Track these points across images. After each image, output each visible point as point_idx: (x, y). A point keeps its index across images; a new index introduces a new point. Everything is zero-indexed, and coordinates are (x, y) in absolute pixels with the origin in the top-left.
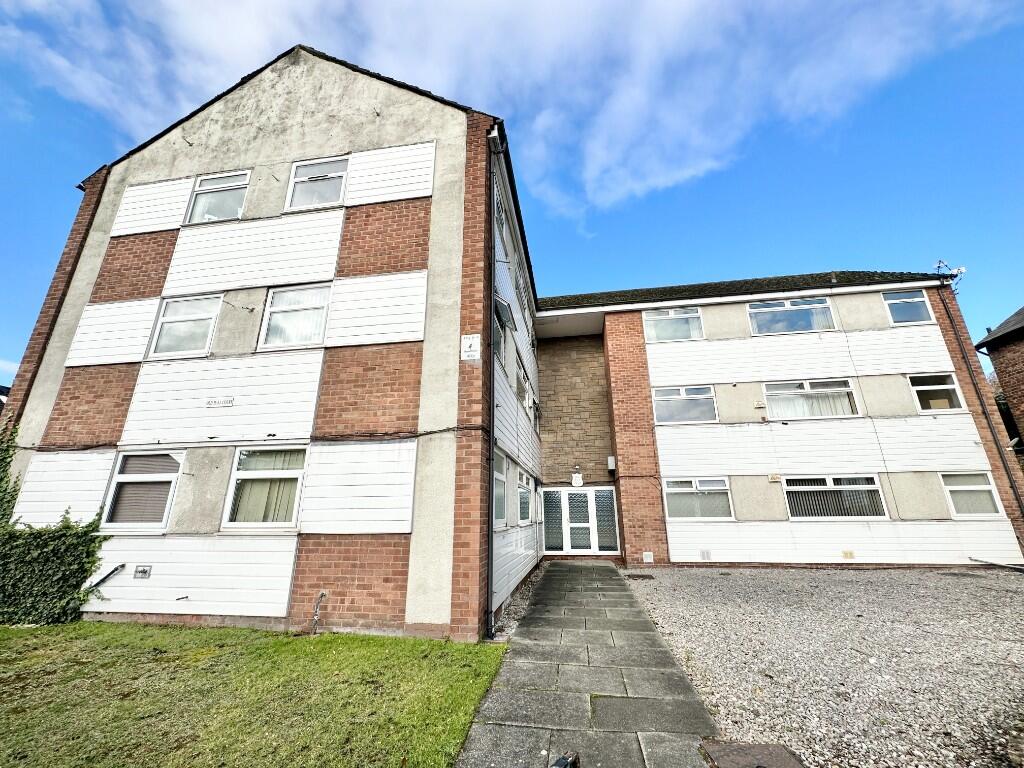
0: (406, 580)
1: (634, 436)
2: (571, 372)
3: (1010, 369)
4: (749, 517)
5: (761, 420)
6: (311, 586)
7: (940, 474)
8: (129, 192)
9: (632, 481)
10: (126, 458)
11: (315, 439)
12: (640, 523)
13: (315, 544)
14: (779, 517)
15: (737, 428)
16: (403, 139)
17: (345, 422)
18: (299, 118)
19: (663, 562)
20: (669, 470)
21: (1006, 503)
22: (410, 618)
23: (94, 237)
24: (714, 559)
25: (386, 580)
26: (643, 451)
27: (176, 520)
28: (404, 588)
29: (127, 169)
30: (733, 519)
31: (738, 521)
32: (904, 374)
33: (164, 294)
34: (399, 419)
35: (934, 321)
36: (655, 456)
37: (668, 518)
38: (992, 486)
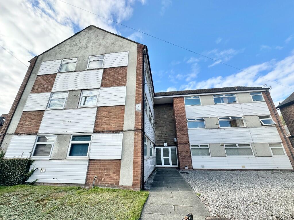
0: (120, 173)
1: (182, 132)
2: (164, 114)
3: (286, 114)
4: (215, 155)
5: (217, 128)
6: (92, 175)
7: (268, 144)
8: (43, 63)
9: (182, 145)
10: (39, 137)
11: (95, 132)
12: (184, 157)
13: (93, 163)
14: (223, 156)
15: (211, 130)
16: (120, 50)
17: (102, 128)
18: (91, 44)
19: (191, 169)
20: (192, 142)
21: (287, 152)
22: (120, 184)
23: (33, 75)
24: (205, 168)
25: (114, 173)
26: (184, 136)
27: (53, 155)
28: (119, 175)
29: (43, 57)
30: (210, 156)
31: (212, 157)
32: (257, 115)
33: (52, 91)
34: (118, 127)
35: (264, 100)
36: (188, 137)
37: (192, 156)
38: (283, 147)
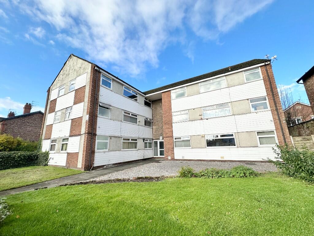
1: (168, 126)
4: (195, 147)
5: (200, 119)
6: (68, 161)
7: (256, 132)
8: (52, 92)
9: (167, 138)
10: (52, 140)
11: (70, 136)
12: (168, 149)
13: (69, 154)
14: (203, 147)
15: (194, 122)
16: (83, 72)
17: (73, 133)
18: (71, 71)
19: (173, 159)
20: (175, 135)
21: (280, 141)
22: (78, 167)
23: (49, 101)
24: (185, 158)
25: (76, 160)
26: (169, 130)
27: (56, 150)
29: (52, 87)
30: (191, 148)
31: (192, 148)
32: (248, 99)
33: (55, 111)
34: (79, 132)
35: (262, 78)
36: (172, 131)
37: (175, 148)
38: (275, 136)
